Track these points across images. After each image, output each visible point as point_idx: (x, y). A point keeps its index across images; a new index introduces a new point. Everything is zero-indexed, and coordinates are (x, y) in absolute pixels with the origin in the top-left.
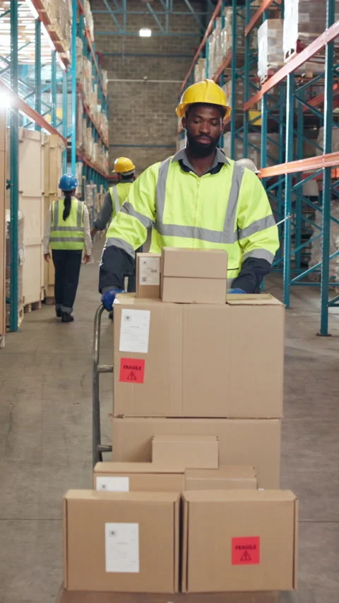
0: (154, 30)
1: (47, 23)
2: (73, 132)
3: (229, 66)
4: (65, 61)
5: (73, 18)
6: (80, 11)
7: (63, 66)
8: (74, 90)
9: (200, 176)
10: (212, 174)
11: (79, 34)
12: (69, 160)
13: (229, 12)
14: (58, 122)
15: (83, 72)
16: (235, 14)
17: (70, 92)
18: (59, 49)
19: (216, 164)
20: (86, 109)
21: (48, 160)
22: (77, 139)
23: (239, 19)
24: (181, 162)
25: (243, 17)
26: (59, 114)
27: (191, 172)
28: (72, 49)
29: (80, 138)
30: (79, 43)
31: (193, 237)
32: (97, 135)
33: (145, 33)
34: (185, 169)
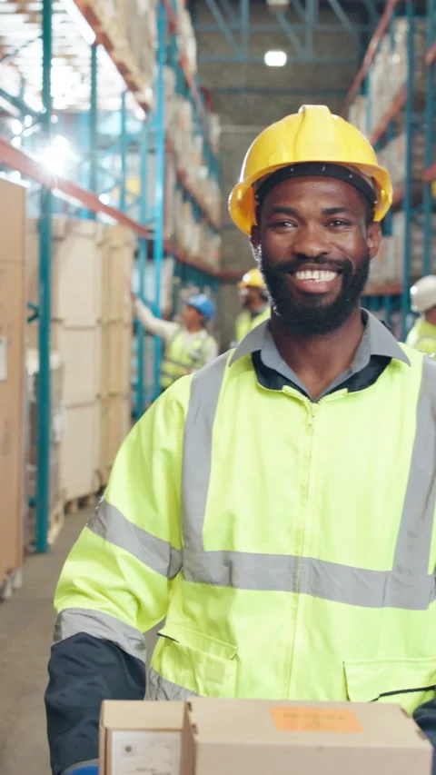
0: (290, 54)
1: (109, 47)
2: (158, 214)
3: (402, 109)
4: (145, 106)
5: (159, 39)
6: (170, 28)
7: (140, 114)
8: (160, 147)
9: (315, 399)
10: (350, 390)
11: (169, 62)
12: (150, 256)
13: (402, 27)
14: (129, 200)
15: (176, 121)
16: (412, 31)
17: (152, 151)
18: (133, 87)
19: (366, 361)
20: (180, 177)
21: (107, 266)
22: (165, 224)
23: (418, 37)
24: (256, 362)
25: (424, 34)
26: (133, 185)
27: (287, 389)
28: (158, 86)
29: (170, 221)
30: (169, 76)
31: (296, 589)
32: (200, 213)
33: (275, 59)
34: (270, 379)
